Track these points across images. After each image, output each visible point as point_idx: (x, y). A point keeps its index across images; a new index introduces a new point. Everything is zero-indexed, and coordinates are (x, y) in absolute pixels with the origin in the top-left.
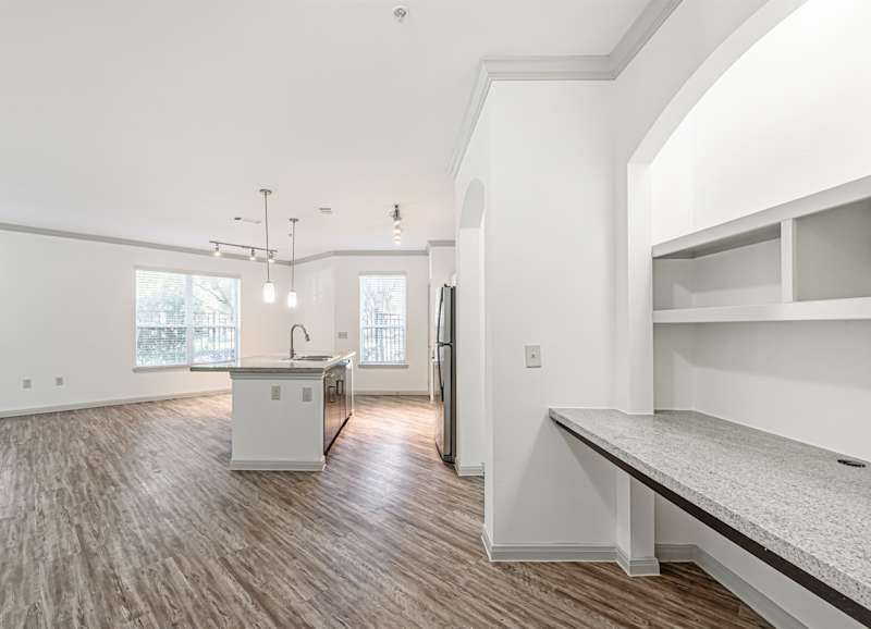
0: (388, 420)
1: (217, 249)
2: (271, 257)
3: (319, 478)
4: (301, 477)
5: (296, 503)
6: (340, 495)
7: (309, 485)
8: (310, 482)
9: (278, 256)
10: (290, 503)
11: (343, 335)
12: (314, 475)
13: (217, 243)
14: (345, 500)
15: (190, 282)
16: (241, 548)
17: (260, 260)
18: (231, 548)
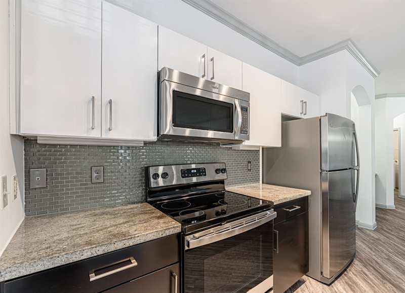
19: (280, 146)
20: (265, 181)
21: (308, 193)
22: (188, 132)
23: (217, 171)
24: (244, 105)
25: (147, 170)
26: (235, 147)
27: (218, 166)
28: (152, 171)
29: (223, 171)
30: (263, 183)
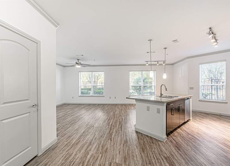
0: (209, 126)
1: (147, 63)
2: (164, 63)
3: (161, 144)
4: (154, 141)
5: (146, 153)
6: (164, 157)
7: (155, 146)
8: (156, 145)
9: (166, 63)
10: (143, 151)
11: (191, 88)
12: (159, 142)
13: (147, 62)
14: (165, 161)
15: (142, 73)
16: (118, 162)
17: (160, 65)
18: (115, 161)
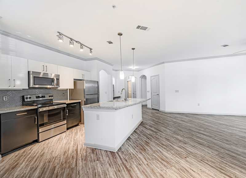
19: (73, 88)
20: (70, 99)
21: (80, 101)
22: (37, 86)
23: (50, 96)
24: (58, 78)
25: (23, 97)
26: (57, 89)
27: (50, 95)
28: (25, 97)
29: (52, 96)
30: (70, 100)
